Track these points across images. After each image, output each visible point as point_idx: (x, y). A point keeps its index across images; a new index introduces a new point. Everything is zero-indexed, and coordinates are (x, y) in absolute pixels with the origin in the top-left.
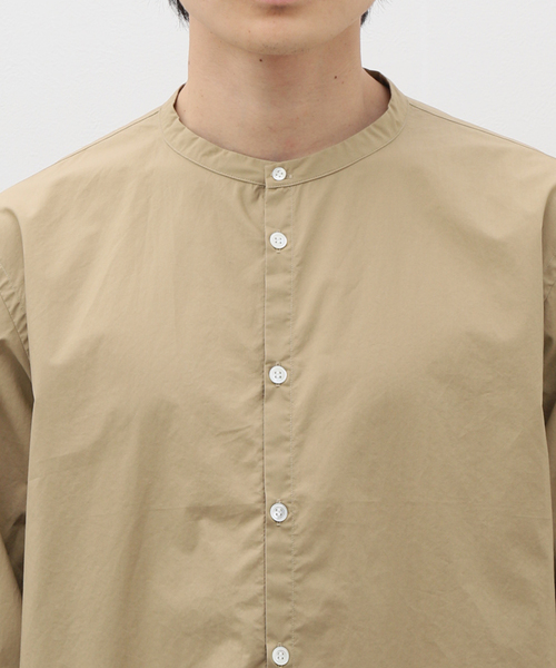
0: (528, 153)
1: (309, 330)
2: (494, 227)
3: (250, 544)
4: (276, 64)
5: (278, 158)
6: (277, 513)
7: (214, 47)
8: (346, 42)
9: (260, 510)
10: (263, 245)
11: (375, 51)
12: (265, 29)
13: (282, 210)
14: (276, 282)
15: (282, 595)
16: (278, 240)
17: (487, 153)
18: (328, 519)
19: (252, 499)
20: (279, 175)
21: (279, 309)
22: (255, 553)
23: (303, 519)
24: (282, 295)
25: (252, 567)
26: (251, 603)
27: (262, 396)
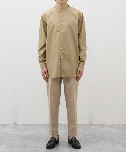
0: (77, 10)
1: (64, 20)
2: (75, 14)
3: (60, 33)
4: (62, 4)
5: (62, 10)
6: (62, 31)
7: (58, 3)
8: (66, 3)
9: (61, 31)
10: (61, 15)
11: (68, 3)
12: (61, 2)
13: (62, 13)
14: (61, 17)
15: (62, 36)
16: (62, 15)
17: (75, 10)
18: (65, 32)
19: (60, 31)
20: (62, 11)
21: (62, 19)
22: (60, 34)
23: (63, 32)
24: (62, 18)
25: (60, 35)
26: (60, 37)
27: (61, 24)
